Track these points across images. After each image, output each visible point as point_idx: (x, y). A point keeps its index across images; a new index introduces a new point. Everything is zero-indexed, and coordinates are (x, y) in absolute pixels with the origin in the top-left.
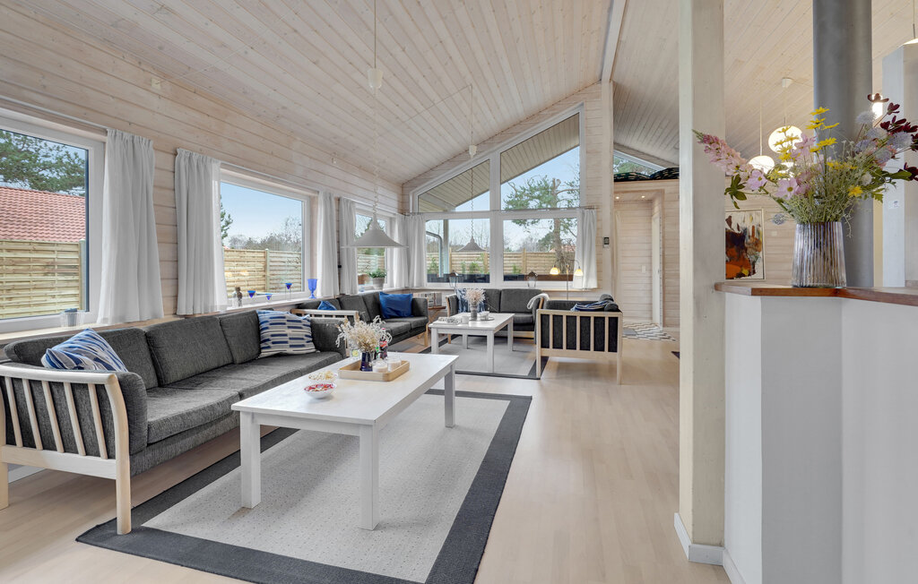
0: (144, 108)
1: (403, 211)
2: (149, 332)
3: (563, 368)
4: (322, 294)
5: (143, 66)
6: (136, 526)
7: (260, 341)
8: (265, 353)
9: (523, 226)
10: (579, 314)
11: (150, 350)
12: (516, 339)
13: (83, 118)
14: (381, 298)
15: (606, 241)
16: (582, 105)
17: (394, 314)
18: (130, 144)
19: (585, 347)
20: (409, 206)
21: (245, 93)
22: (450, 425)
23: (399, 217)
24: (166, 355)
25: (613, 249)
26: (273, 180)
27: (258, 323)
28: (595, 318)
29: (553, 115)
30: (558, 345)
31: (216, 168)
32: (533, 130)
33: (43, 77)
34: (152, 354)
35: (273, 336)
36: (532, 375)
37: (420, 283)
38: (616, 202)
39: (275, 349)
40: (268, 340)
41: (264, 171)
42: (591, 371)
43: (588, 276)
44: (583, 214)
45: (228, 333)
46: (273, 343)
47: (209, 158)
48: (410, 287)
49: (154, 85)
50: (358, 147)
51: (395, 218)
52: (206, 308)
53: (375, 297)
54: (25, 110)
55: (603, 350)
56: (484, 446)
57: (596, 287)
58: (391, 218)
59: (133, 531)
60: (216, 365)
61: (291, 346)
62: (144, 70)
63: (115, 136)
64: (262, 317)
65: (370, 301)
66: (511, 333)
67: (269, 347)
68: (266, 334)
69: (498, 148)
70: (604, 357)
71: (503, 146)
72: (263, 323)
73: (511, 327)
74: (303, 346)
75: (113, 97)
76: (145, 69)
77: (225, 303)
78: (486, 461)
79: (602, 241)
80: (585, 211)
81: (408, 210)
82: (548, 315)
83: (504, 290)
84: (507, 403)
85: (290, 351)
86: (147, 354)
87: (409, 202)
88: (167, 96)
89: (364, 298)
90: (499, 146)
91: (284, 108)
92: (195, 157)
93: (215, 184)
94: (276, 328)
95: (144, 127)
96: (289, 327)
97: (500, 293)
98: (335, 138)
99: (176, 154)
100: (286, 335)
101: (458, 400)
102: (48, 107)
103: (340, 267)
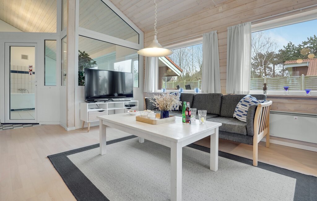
0: (217, 20)
49: (219, 10)
76: (217, 6)
95: (216, 27)
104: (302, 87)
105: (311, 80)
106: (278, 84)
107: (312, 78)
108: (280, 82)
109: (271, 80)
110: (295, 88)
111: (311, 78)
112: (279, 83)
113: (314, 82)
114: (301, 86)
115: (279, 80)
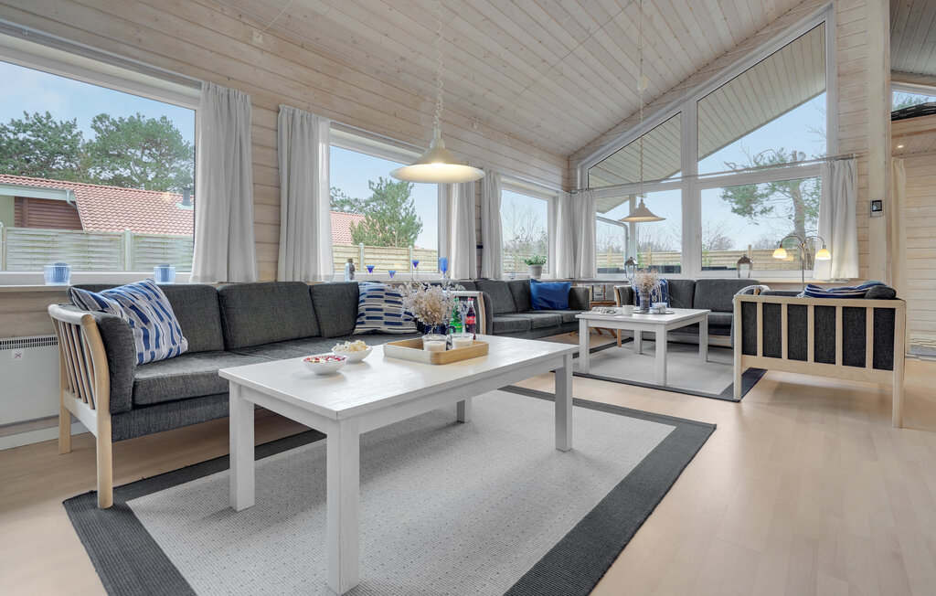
0: (244, 63)
1: (569, 187)
2: (222, 291)
3: (785, 392)
4: (456, 276)
5: (244, 20)
6: (118, 503)
7: (356, 315)
8: (359, 329)
9: (747, 217)
10: (812, 302)
11: (221, 310)
12: (712, 348)
13: (179, 72)
14: (532, 286)
15: (878, 205)
16: (830, 7)
17: (546, 305)
18: (225, 98)
19: (824, 356)
20: (576, 181)
21: (354, 42)
22: (563, 448)
23: (562, 195)
24: (237, 317)
25: (889, 218)
26: (396, 144)
27: (358, 295)
28: (844, 309)
29: (777, 32)
30: (772, 351)
31: (323, 127)
32: (747, 60)
33: (139, 31)
34: (221, 315)
35: (367, 310)
36: (727, 396)
37: (589, 274)
38: (897, 154)
39: (370, 326)
40: (363, 314)
41: (385, 134)
42: (839, 401)
43: (841, 260)
44: (832, 167)
45: (318, 303)
46: (368, 318)
47: (314, 116)
48: (577, 279)
49: (255, 39)
50: (501, 107)
51: (558, 197)
52: (307, 277)
53: (525, 285)
54: (120, 63)
55: (863, 365)
56: (601, 489)
57: (857, 277)
58: (554, 198)
59: (115, 508)
60: (296, 335)
61: (386, 323)
62: (244, 23)
63: (209, 88)
64: (362, 289)
65: (517, 290)
66: (704, 338)
67: (363, 323)
68: (362, 308)
69: (695, 94)
70: (866, 378)
71: (702, 89)
72: (363, 294)
73: (704, 329)
74: (400, 324)
75: (211, 51)
76: (247, 22)
77: (330, 273)
78: (591, 518)
79: (867, 206)
80: (836, 163)
81: (576, 187)
82: (755, 304)
83: (699, 281)
84: (670, 429)
85: (385, 328)
86: (217, 314)
87: (576, 178)
88: (269, 50)
89: (510, 285)
90: (694, 90)
91: (403, 59)
92: (298, 113)
93: (322, 147)
94: (372, 301)
95: (245, 83)
96: (386, 301)
97: (693, 285)
98: (470, 96)
99: (278, 112)
100: (381, 310)
101: (577, 412)
102: (142, 60)
103: (480, 247)
104: (127, 262)
105: (146, 245)
106: (50, 251)
107: (151, 240)
108: (58, 245)
109: (23, 238)
110: (105, 264)
111: (147, 240)
112: (56, 248)
113: (152, 250)
114: (124, 259)
115: (56, 239)
